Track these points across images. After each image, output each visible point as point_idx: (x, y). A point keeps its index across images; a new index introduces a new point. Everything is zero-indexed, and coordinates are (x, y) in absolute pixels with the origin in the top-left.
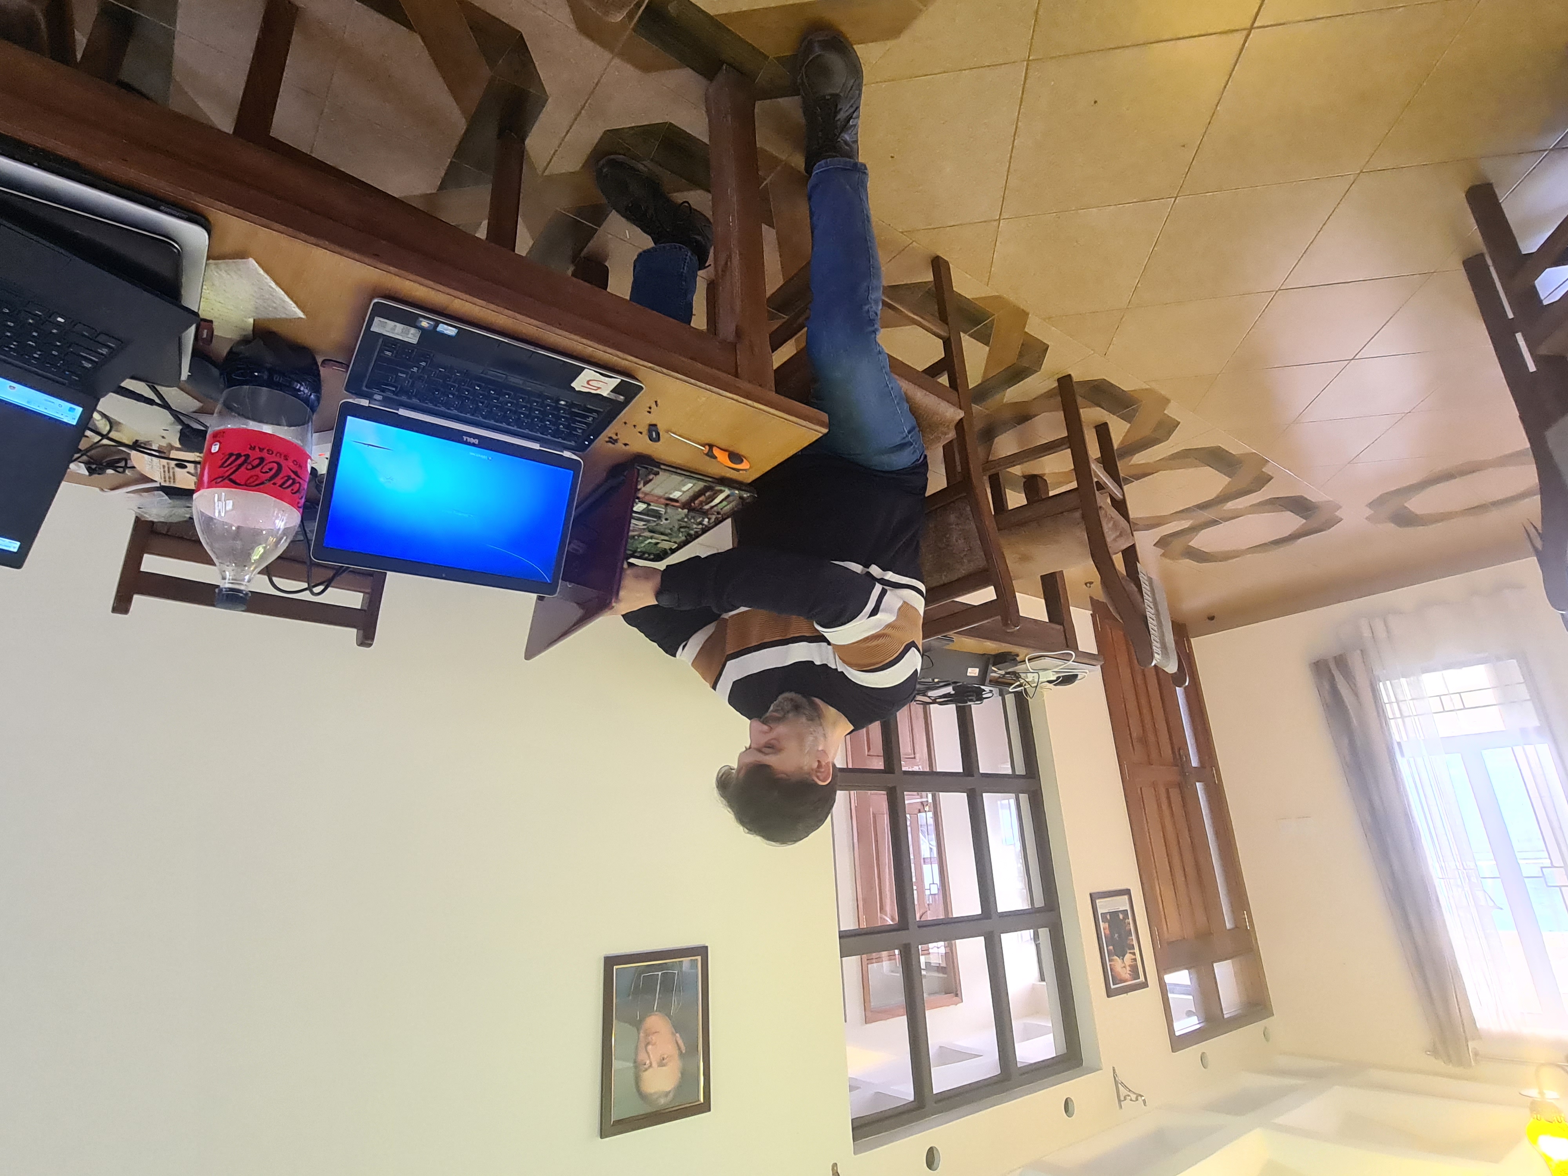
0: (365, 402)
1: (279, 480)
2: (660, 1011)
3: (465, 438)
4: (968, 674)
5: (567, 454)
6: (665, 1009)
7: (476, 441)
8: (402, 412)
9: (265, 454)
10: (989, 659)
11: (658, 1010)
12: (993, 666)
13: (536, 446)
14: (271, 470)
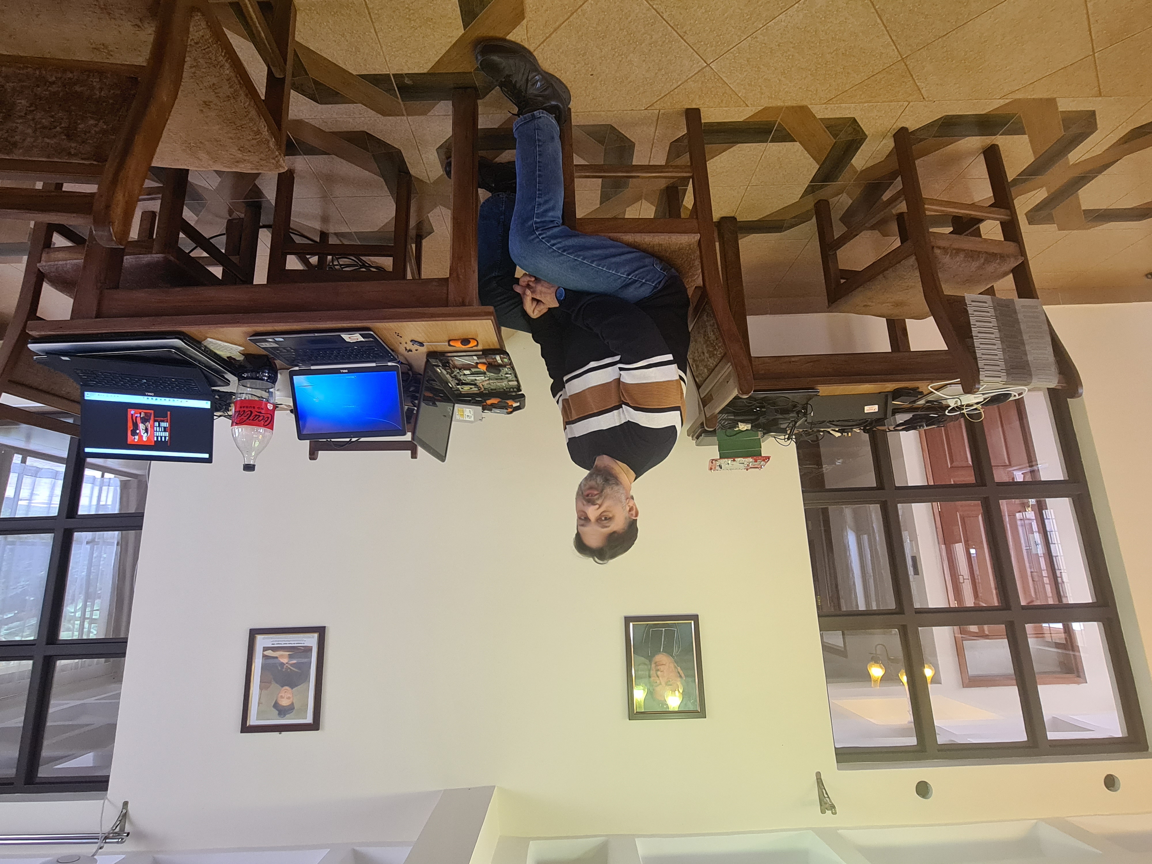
0: (297, 368)
1: (251, 418)
2: (665, 652)
3: (341, 371)
4: (866, 412)
5: (390, 364)
6: (669, 651)
7: (346, 371)
8: (313, 368)
9: (245, 409)
10: (887, 396)
11: (664, 651)
12: (893, 401)
13: (374, 365)
14: (248, 414)
